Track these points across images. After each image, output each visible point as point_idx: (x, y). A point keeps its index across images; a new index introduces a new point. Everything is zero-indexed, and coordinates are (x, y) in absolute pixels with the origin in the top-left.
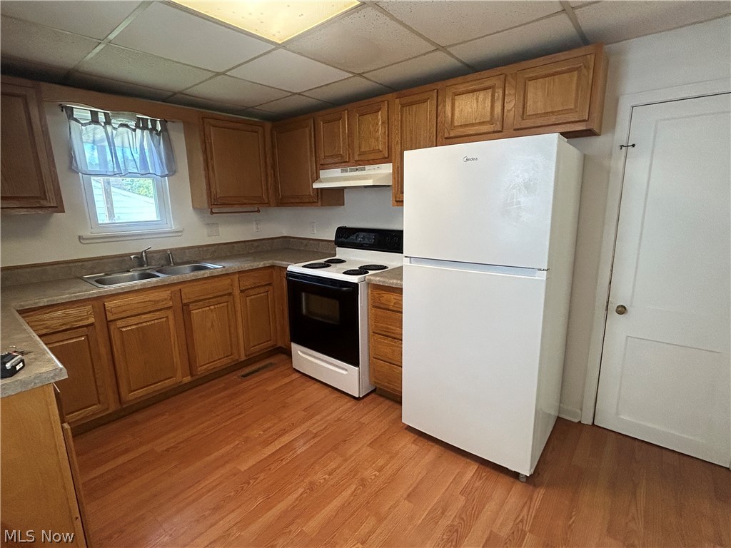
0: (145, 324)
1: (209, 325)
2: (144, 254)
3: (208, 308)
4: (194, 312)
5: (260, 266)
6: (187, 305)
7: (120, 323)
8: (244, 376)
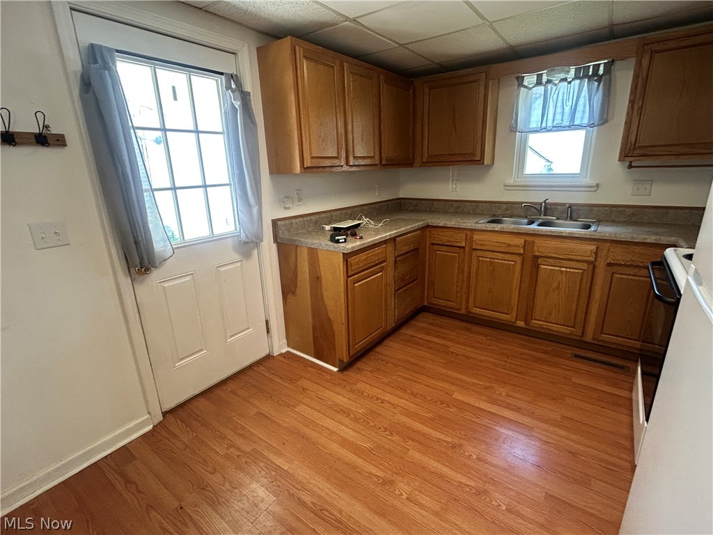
0: (496, 261)
1: (555, 285)
2: (543, 205)
3: (558, 268)
4: (543, 266)
5: (648, 241)
6: (537, 258)
7: (479, 253)
8: (576, 356)
